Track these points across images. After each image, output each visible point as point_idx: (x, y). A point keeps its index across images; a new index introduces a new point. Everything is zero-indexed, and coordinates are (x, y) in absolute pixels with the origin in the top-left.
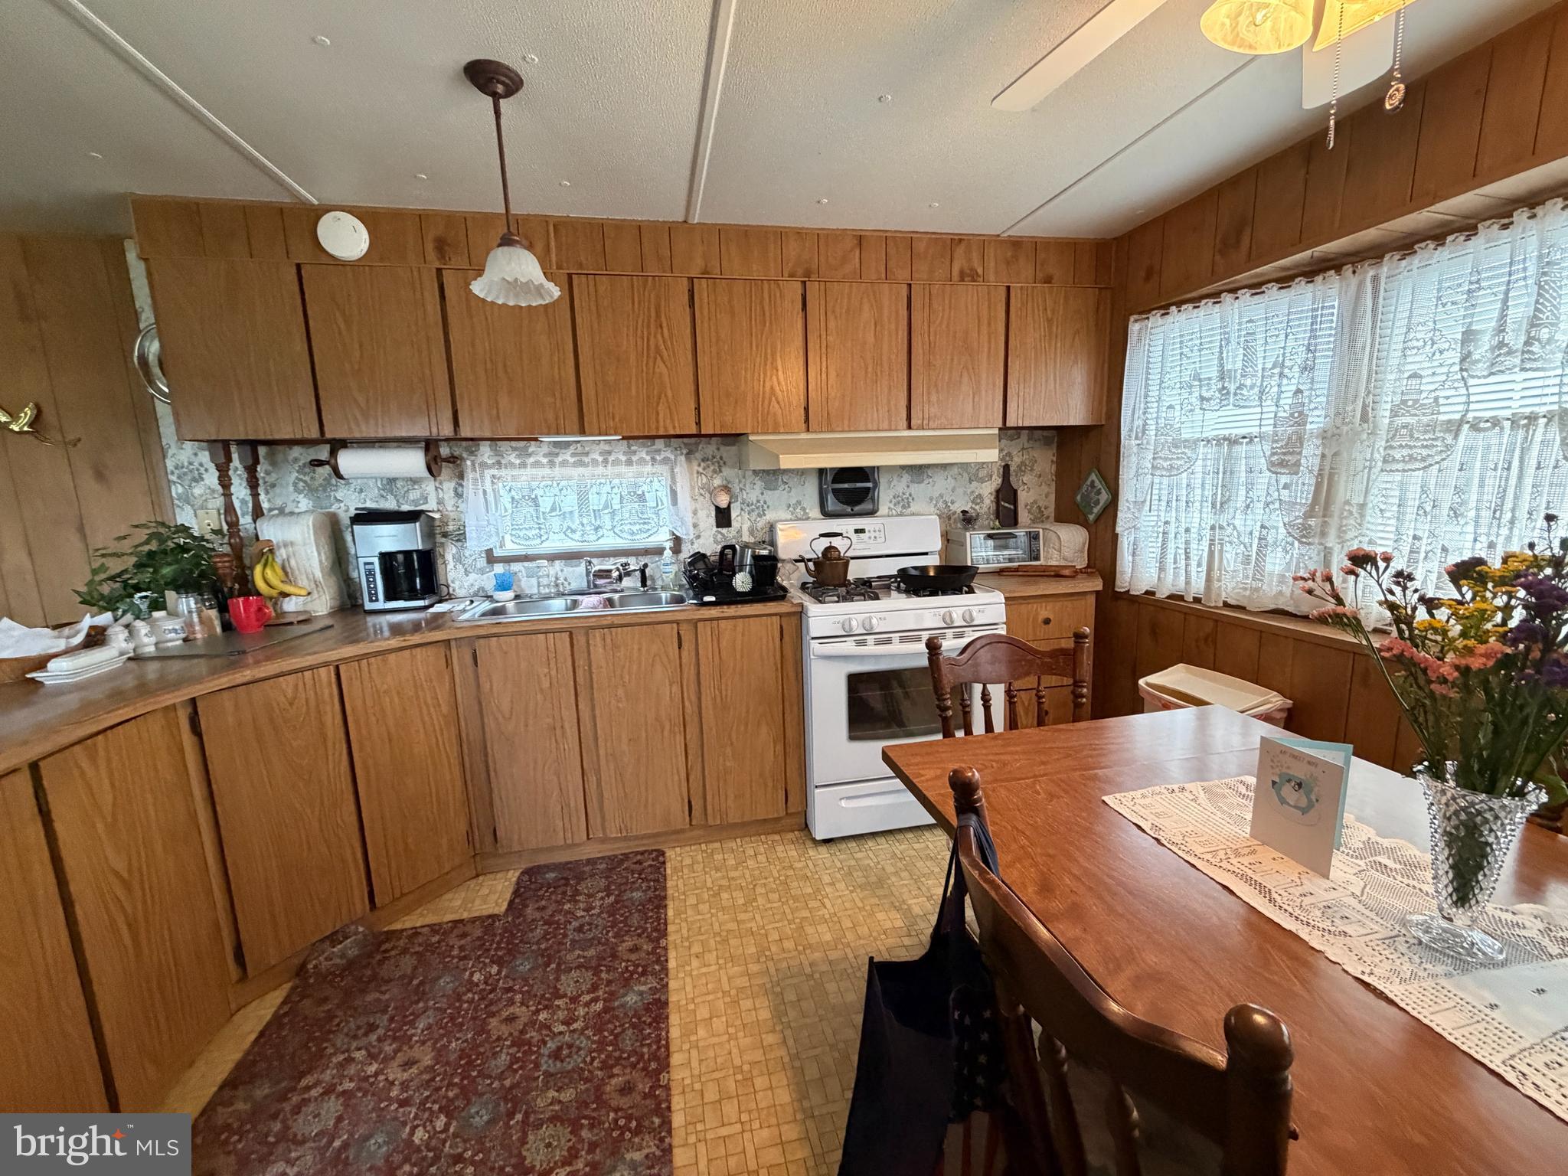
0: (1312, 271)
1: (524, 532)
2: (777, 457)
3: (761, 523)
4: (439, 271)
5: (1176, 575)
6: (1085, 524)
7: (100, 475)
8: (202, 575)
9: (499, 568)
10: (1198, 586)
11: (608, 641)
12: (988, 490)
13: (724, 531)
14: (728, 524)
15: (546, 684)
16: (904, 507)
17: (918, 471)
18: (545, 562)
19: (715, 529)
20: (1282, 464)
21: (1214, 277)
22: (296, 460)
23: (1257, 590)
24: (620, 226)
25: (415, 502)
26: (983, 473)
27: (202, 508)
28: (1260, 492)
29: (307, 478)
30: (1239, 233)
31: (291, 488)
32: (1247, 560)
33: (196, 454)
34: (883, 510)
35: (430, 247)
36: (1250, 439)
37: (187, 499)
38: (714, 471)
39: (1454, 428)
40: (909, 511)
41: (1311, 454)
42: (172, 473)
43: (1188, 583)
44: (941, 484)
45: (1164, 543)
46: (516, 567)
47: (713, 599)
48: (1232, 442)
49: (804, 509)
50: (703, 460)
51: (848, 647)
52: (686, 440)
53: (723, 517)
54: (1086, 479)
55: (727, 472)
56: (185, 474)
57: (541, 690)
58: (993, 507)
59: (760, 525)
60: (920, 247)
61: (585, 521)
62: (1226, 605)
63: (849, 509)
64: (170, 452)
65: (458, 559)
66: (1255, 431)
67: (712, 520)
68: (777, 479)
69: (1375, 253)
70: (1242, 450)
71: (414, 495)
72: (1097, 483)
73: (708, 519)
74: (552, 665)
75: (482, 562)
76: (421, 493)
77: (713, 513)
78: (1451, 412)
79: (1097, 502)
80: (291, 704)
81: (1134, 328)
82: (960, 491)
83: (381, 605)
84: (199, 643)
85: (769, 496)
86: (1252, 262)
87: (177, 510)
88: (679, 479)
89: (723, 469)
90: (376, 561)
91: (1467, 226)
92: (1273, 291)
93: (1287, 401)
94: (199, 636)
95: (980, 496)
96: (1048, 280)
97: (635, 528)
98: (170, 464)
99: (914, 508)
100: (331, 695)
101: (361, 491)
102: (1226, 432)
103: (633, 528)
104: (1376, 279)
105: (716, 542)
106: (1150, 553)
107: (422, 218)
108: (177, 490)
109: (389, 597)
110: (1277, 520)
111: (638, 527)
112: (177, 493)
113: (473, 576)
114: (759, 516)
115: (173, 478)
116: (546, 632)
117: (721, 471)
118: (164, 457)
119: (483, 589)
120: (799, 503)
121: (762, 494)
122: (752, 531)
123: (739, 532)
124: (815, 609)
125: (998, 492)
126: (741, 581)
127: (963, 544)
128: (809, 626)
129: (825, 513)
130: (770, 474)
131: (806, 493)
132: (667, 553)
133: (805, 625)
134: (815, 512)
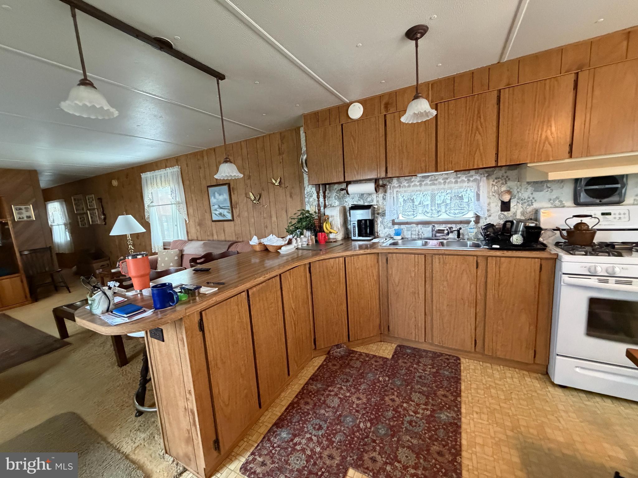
1: (407, 213)
2: (547, 174)
3: (530, 209)
4: (385, 115)
8: (312, 225)
9: (396, 227)
11: (442, 260)
13: (506, 213)
14: (509, 210)
15: (413, 275)
18: (415, 225)
19: (500, 212)
22: (336, 189)
24: (462, 75)
25: (369, 202)
27: (312, 205)
29: (338, 195)
31: (334, 198)
33: (312, 189)
34: (628, 202)
35: (383, 106)
37: (309, 202)
38: (502, 184)
46: (402, 227)
47: (498, 247)
49: (561, 201)
50: (496, 179)
51: (593, 282)
52: (487, 170)
55: (510, 183)
56: (309, 195)
57: (411, 277)
61: (433, 208)
63: (598, 201)
64: (306, 188)
65: (382, 223)
67: (499, 208)
71: (369, 199)
74: (416, 268)
75: (390, 224)
76: (372, 199)
77: (500, 204)
80: (332, 268)
83: (357, 238)
84: (310, 246)
85: (537, 195)
87: (306, 206)
88: (481, 189)
89: (508, 182)
90: (356, 223)
94: (310, 244)
97: (457, 212)
98: (306, 192)
100: (343, 267)
101: (353, 198)
103: (455, 211)
105: (500, 218)
107: (381, 97)
109: (359, 235)
111: (458, 211)
112: (306, 201)
113: (387, 229)
114: (529, 205)
115: (306, 196)
116: (415, 254)
117: (506, 183)
118: (304, 190)
119: (389, 234)
120: (557, 198)
121: (532, 194)
122: (523, 213)
123: (515, 214)
124: (568, 257)
126: (516, 239)
128: (562, 267)
129: (578, 203)
130: (539, 183)
131: (564, 192)
132: (472, 223)
133: (558, 266)
134: (569, 203)
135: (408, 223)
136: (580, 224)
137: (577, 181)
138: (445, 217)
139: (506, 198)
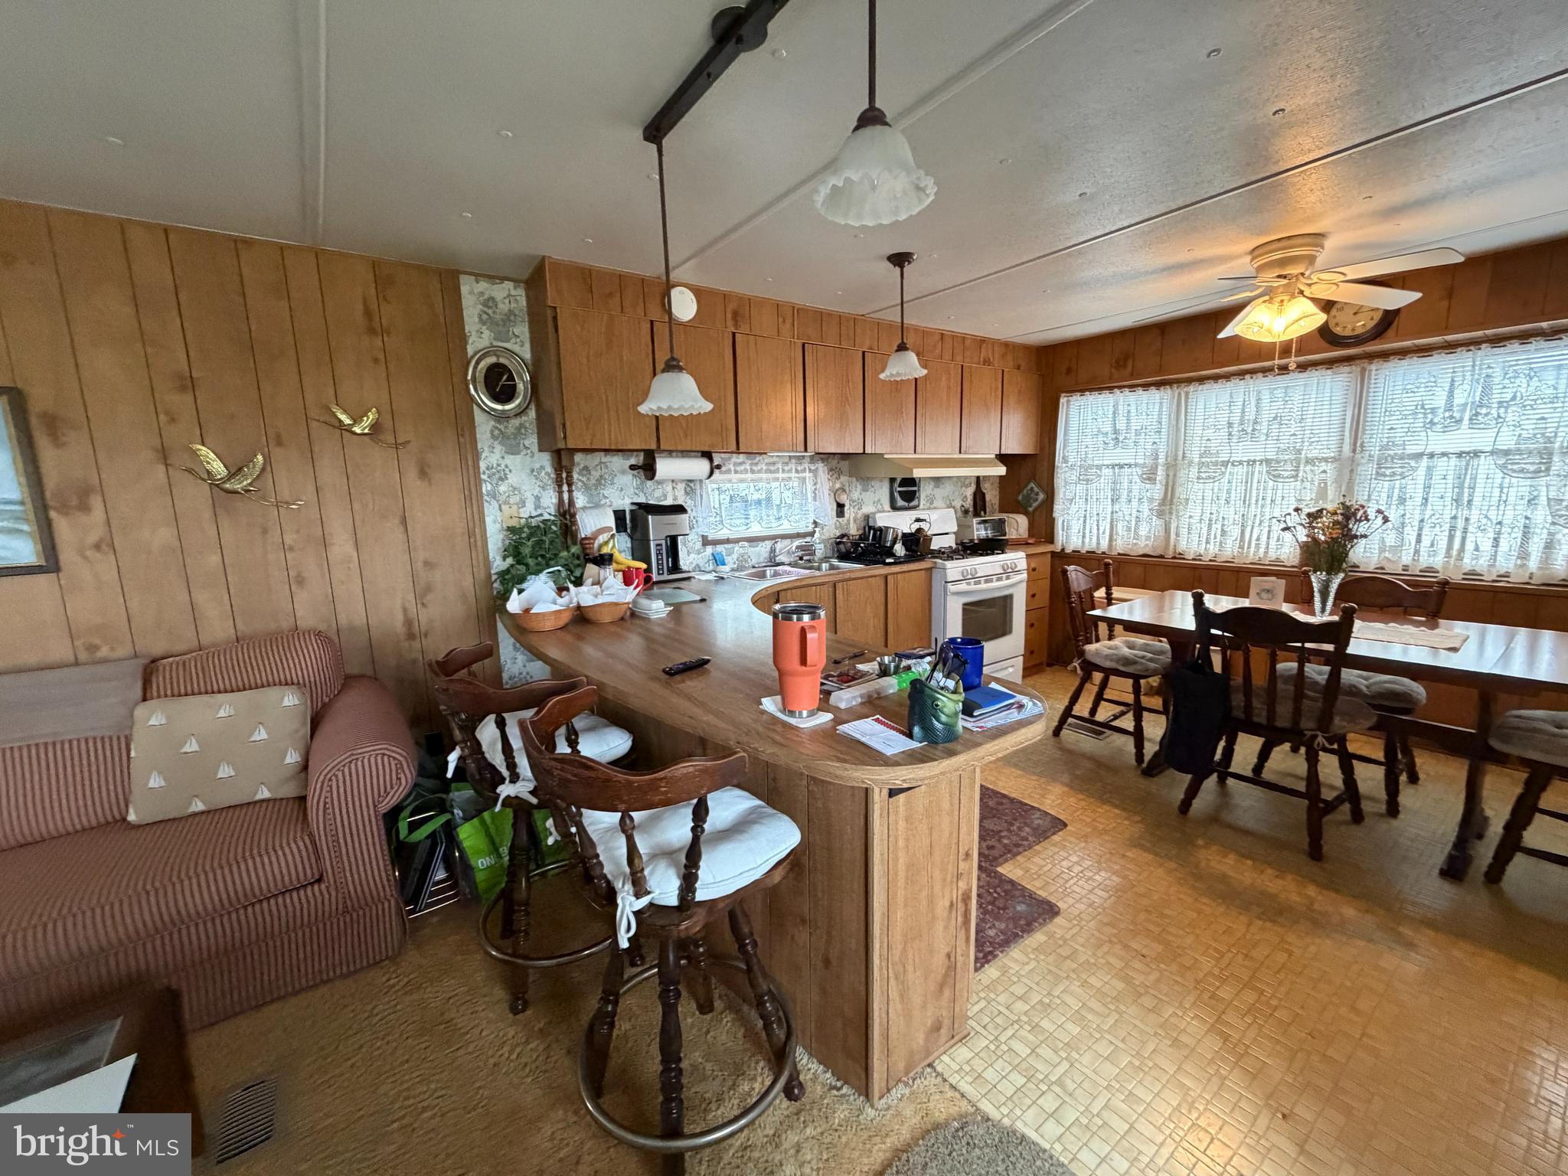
0: (1159, 385)
1: (734, 521)
3: (860, 514)
4: (734, 334)
5: (1091, 539)
6: (1026, 513)
7: (423, 474)
10: (1104, 545)
12: (970, 492)
13: (840, 520)
14: (844, 516)
16: (931, 503)
17: (937, 480)
18: (746, 544)
19: (836, 519)
20: (1149, 479)
21: (1111, 379)
23: (1136, 544)
24: (830, 314)
26: (967, 482)
27: (505, 503)
28: (1135, 493)
30: (1126, 359)
32: (1129, 529)
33: (503, 458)
34: (921, 506)
35: (729, 316)
36: (1130, 466)
37: (494, 495)
38: (837, 478)
39: (1225, 464)
40: (932, 506)
41: (1161, 472)
42: (484, 473)
43: (1098, 543)
44: (947, 489)
45: (1085, 522)
46: (720, 548)
48: (1121, 467)
49: (882, 505)
50: (832, 471)
51: (964, 587)
53: (840, 509)
54: (1027, 485)
55: (843, 479)
56: (494, 474)
58: (972, 503)
59: (859, 516)
60: (968, 342)
62: (1119, 554)
63: (907, 505)
64: (484, 456)
65: (684, 544)
66: (1133, 462)
67: (834, 513)
68: (868, 484)
69: (1190, 380)
70: (1126, 470)
72: (1036, 489)
73: (831, 510)
75: (699, 545)
77: (835, 507)
78: (1224, 457)
79: (1036, 500)
81: (1063, 400)
82: (957, 493)
83: (666, 577)
85: (865, 496)
86: (1132, 376)
87: (486, 504)
88: (819, 481)
89: (841, 477)
91: (1227, 377)
92: (1140, 391)
93: (1149, 446)
95: (966, 497)
96: (1019, 368)
98: (483, 465)
99: (936, 504)
102: (1117, 462)
103: (797, 517)
104: (1187, 394)
106: (1076, 526)
107: (725, 296)
108: (486, 488)
109: (669, 571)
110: (1145, 508)
112: (486, 490)
114: (859, 509)
118: (479, 459)
120: (879, 500)
121: (861, 494)
122: (855, 521)
123: (849, 520)
124: (949, 564)
125: (975, 494)
126: (899, 549)
127: (970, 527)
128: (945, 575)
129: (894, 507)
130: (865, 480)
131: (882, 492)
132: (817, 535)
133: (936, 576)
134: (887, 507)
135: (728, 541)
136: (919, 530)
137: (892, 480)
138: (786, 527)
139: (843, 499)
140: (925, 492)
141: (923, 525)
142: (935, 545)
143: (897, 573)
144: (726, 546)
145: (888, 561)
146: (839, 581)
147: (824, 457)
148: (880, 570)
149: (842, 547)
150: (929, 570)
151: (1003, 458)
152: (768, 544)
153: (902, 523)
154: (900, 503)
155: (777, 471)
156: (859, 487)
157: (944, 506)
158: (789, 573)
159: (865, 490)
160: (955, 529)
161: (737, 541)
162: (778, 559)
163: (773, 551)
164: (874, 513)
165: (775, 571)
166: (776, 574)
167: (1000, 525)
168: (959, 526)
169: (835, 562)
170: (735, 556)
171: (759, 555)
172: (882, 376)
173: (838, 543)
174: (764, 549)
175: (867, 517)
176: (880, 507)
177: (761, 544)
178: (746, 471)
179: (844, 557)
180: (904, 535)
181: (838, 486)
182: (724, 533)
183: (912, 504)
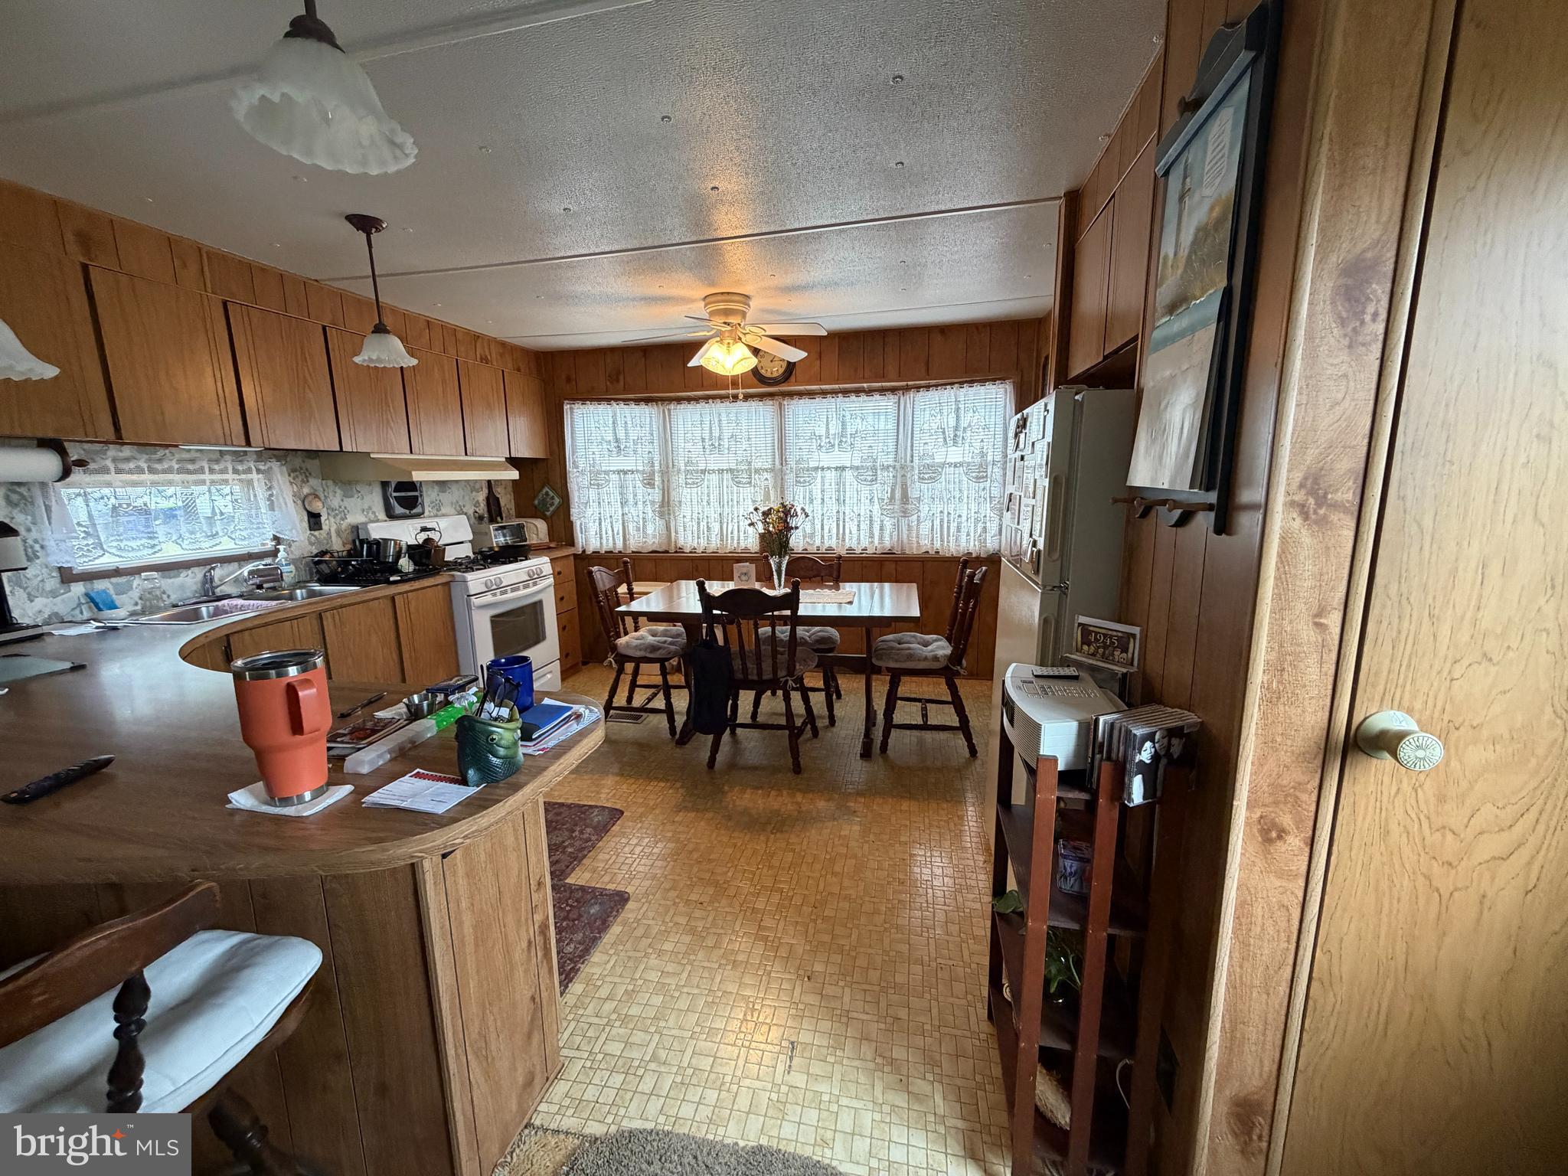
0: (647, 401)
1: (125, 543)
3: (344, 525)
4: (84, 266)
5: (607, 540)
6: (544, 518)
9: (79, 588)
10: (620, 546)
12: (482, 496)
13: (316, 533)
14: (320, 528)
16: (437, 510)
17: (443, 485)
18: (154, 574)
19: (309, 532)
20: (649, 484)
21: (607, 392)
23: (646, 542)
24: (264, 270)
26: (478, 486)
28: (640, 497)
30: (618, 374)
32: (638, 529)
34: (426, 514)
35: (70, 236)
36: (632, 472)
38: (303, 481)
39: (703, 472)
40: (440, 513)
41: (657, 478)
43: (614, 544)
44: (455, 494)
45: (600, 524)
48: (625, 473)
49: (374, 513)
50: (293, 471)
51: (490, 598)
52: (275, 452)
53: (314, 520)
54: (541, 490)
55: (313, 481)
58: (486, 509)
59: (343, 527)
60: (460, 336)
62: (633, 552)
63: (407, 512)
66: (634, 468)
67: (306, 525)
68: (352, 488)
69: (671, 400)
70: (630, 476)
72: (550, 493)
73: (301, 522)
75: (54, 583)
77: (306, 518)
78: (702, 467)
79: (552, 505)
81: (566, 407)
82: (467, 498)
85: (349, 503)
86: (626, 391)
89: (310, 479)
91: (697, 399)
92: (633, 405)
93: (645, 455)
95: (478, 502)
96: (519, 370)
99: (443, 511)
102: (622, 468)
103: (243, 533)
104: (669, 410)
105: (311, 544)
106: (593, 528)
110: (649, 509)
113: (42, 600)
116: (291, 619)
117: (308, 481)
120: (370, 508)
121: (342, 500)
122: (338, 533)
123: (329, 534)
124: (469, 576)
125: (488, 499)
126: (405, 564)
127: (487, 534)
128: (467, 588)
129: (391, 516)
130: (348, 485)
131: (374, 500)
132: (281, 554)
133: (456, 590)
134: (382, 516)
135: (117, 572)
136: (428, 540)
137: (385, 485)
138: (227, 546)
139: (317, 506)
140: (429, 497)
141: (431, 534)
142: (450, 555)
143: (407, 592)
144: (114, 580)
145: (392, 579)
146: (326, 611)
147: (282, 455)
148: (382, 591)
149: (323, 567)
150: (447, 584)
151: (514, 462)
152: (198, 573)
153: (406, 533)
154: (399, 510)
155: (201, 471)
156: (339, 492)
157: (453, 511)
158: (242, 608)
159: (347, 495)
160: (471, 537)
161: (136, 571)
162: (218, 592)
163: (208, 580)
164: (366, 524)
165: (217, 608)
166: (217, 613)
167: (518, 531)
168: (473, 533)
169: (317, 587)
170: (135, 594)
171: (182, 587)
172: (357, 360)
173: (317, 563)
174: (191, 580)
175: (356, 529)
176: (372, 517)
177: (184, 573)
178: (141, 471)
179: (327, 579)
180: (409, 547)
181: (306, 490)
182: (107, 561)
183: (414, 511)
